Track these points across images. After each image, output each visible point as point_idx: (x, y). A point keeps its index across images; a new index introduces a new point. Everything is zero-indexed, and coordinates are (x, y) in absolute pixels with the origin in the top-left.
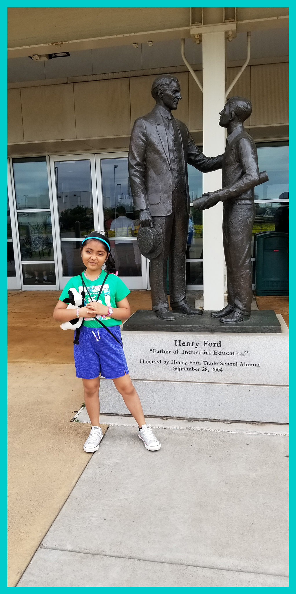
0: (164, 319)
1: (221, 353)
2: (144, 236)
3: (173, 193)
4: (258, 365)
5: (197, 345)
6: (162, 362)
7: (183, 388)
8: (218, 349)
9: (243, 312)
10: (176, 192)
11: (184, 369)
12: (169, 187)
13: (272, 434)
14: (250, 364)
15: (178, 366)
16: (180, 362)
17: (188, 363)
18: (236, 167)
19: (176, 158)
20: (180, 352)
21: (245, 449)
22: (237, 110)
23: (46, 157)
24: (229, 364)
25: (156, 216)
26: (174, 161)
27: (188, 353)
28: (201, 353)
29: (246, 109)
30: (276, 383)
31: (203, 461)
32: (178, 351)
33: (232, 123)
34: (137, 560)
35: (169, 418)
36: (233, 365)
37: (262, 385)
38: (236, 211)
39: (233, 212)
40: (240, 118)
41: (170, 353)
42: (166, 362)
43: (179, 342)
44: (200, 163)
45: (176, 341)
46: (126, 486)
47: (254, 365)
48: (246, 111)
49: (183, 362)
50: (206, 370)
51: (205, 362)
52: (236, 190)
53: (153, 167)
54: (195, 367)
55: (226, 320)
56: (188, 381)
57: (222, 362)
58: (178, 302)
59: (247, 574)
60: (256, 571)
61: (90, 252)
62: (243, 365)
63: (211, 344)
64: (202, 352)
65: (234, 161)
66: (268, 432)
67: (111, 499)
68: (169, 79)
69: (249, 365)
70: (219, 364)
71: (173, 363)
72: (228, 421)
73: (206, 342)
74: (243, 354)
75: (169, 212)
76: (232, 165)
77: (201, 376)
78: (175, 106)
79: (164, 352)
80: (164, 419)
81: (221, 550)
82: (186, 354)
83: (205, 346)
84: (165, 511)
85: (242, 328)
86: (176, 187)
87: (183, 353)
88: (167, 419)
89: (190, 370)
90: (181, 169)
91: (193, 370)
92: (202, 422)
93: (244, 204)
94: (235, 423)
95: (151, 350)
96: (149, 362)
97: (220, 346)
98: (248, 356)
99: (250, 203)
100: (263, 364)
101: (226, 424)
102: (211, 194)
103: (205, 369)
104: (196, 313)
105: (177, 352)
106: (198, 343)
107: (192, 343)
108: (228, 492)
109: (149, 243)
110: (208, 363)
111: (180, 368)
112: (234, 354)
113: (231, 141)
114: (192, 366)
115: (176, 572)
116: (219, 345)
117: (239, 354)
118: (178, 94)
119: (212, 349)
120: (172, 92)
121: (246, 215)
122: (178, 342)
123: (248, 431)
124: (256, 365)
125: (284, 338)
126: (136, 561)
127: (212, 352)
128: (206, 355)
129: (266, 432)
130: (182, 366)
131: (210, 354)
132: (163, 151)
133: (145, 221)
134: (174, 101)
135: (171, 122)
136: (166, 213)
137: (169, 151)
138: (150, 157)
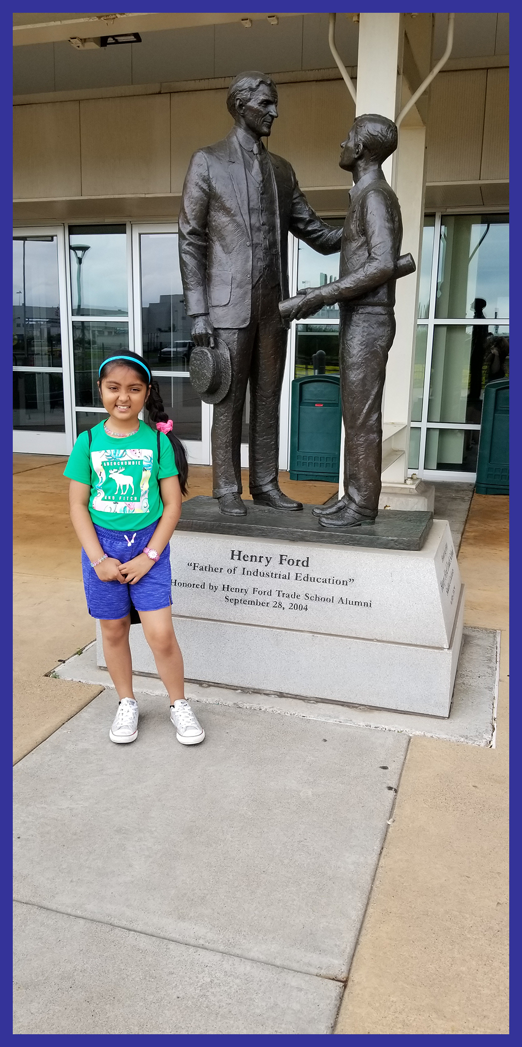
0: (226, 513)
1: (307, 578)
2: (199, 362)
3: (253, 288)
4: (369, 604)
5: (268, 562)
6: (207, 586)
7: (238, 634)
8: (303, 571)
9: (360, 510)
10: (260, 286)
11: (242, 601)
12: (247, 276)
13: (378, 727)
14: (356, 602)
15: (232, 595)
16: (236, 589)
17: (250, 591)
18: (359, 244)
19: (263, 224)
20: (239, 571)
21: (317, 748)
22: (368, 139)
23: (125, 225)
24: (320, 598)
25: (220, 328)
26: (259, 229)
27: (252, 574)
28: (274, 576)
29: (383, 139)
30: (397, 638)
31: (233, 760)
32: (234, 569)
33: (359, 162)
34: (37, 907)
35: (213, 684)
36: (326, 601)
37: (372, 640)
38: (357, 326)
39: (352, 327)
40: (375, 155)
41: (221, 572)
42: (214, 587)
43: (238, 553)
44: (315, 235)
45: (233, 551)
46: (82, 787)
47: (363, 604)
48: (383, 141)
49: (242, 589)
50: (280, 607)
51: (279, 591)
52: (351, 285)
53: (220, 239)
54: (261, 598)
55: (328, 522)
56: (248, 623)
57: (307, 595)
58: (261, 486)
59: (208, 953)
60: (227, 950)
61: (115, 388)
62: (343, 603)
63: (291, 561)
64: (276, 574)
65: (357, 233)
66: (372, 724)
67: (46, 806)
68: (256, 79)
69: (354, 603)
70: (302, 596)
71: (226, 589)
72: (311, 699)
73: (284, 558)
74: (344, 583)
75: (244, 321)
76: (354, 240)
77: (270, 616)
78: (265, 130)
79: (211, 569)
80: (204, 685)
81: (187, 908)
82: (249, 576)
83: (281, 563)
84: (125, 835)
85: (351, 537)
86: (261, 277)
87: (243, 574)
88: (210, 686)
89: (253, 604)
90: (273, 244)
91: (258, 604)
92: (266, 697)
93: (371, 314)
94: (322, 704)
95: (190, 564)
96: (185, 584)
97: (307, 566)
98: (353, 588)
99: (383, 312)
100: (378, 603)
101: (306, 703)
102: (309, 291)
103: (278, 604)
104: (289, 508)
105: (233, 571)
106: (271, 558)
107: (260, 557)
108: (250, 816)
109: (205, 375)
110: (283, 594)
111: (235, 600)
112: (329, 581)
113: (356, 197)
114: (256, 597)
115: (91, 935)
116: (305, 564)
117: (338, 582)
118: (272, 109)
119: (294, 570)
120: (259, 103)
121: (373, 334)
122: (236, 553)
123: (338, 718)
124: (366, 604)
125: (418, 559)
126: (35, 909)
127: (293, 576)
128: (282, 579)
129: (369, 723)
130: (239, 596)
131: (289, 579)
132: (238, 209)
133: (201, 336)
134: (264, 121)
135: (257, 158)
136: (238, 322)
137: (250, 211)
138: (215, 221)
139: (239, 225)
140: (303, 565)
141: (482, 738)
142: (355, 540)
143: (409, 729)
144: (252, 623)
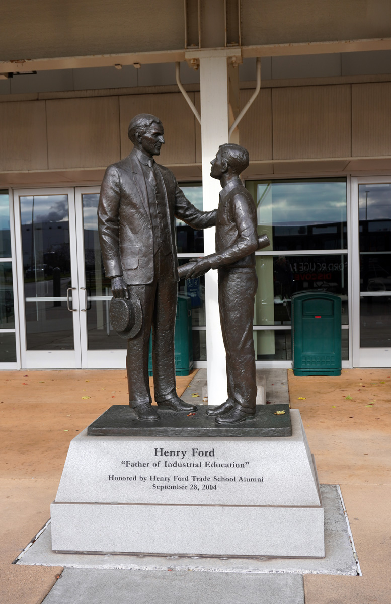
0: (144, 420)
1: (214, 465)
2: (117, 310)
3: (154, 256)
4: (261, 479)
5: (184, 455)
6: (138, 478)
7: (166, 513)
8: (211, 460)
10: (159, 254)
11: (166, 487)
12: (150, 248)
13: (278, 572)
15: (158, 483)
16: (161, 478)
17: (172, 479)
18: (231, 227)
20: (162, 464)
22: (230, 160)
23: (8, 190)
24: (225, 479)
25: (132, 285)
27: (172, 466)
28: (189, 465)
29: (241, 160)
30: (284, 502)
32: (158, 463)
33: (225, 174)
35: (147, 554)
36: (229, 481)
37: (266, 506)
39: (229, 282)
40: (235, 170)
41: (148, 466)
42: (143, 478)
43: (160, 451)
44: (191, 218)
45: (156, 449)
47: (257, 480)
49: (165, 478)
50: (195, 488)
51: (194, 477)
52: (229, 256)
54: (181, 484)
55: (223, 421)
56: (172, 503)
57: (215, 477)
58: (164, 395)
62: (242, 481)
63: (201, 453)
65: (228, 220)
66: (273, 570)
68: (149, 119)
69: (250, 480)
70: (212, 479)
71: (153, 479)
72: (224, 556)
73: (195, 451)
74: (242, 466)
75: (149, 279)
76: (226, 225)
77: (188, 496)
79: (140, 464)
80: (140, 556)
82: (170, 467)
83: (194, 455)
85: (242, 431)
86: (159, 249)
87: (166, 466)
88: (145, 556)
89: (174, 488)
90: (166, 226)
91: (178, 488)
92: (190, 559)
93: (242, 273)
94: (232, 559)
95: (123, 462)
96: (120, 478)
97: (214, 455)
98: (249, 468)
100: (267, 478)
101: (221, 560)
102: (199, 260)
103: (193, 486)
104: (188, 410)
106: (185, 452)
107: (177, 452)
110: (197, 478)
111: (161, 486)
112: (231, 465)
113: (225, 197)
114: (177, 483)
116: (212, 454)
117: (237, 465)
118: (160, 138)
119: (203, 459)
120: (152, 135)
122: (158, 450)
123: (248, 568)
124: (259, 480)
127: (203, 464)
128: (195, 467)
129: (271, 570)
130: (164, 483)
131: (200, 466)
132: (141, 204)
133: (119, 291)
134: (156, 146)
135: (152, 170)
136: (145, 280)
137: (150, 205)
138: (125, 212)
139: (142, 215)
140: (210, 455)
141: (351, 569)
142: (245, 432)
143: (301, 570)
144: (175, 503)
